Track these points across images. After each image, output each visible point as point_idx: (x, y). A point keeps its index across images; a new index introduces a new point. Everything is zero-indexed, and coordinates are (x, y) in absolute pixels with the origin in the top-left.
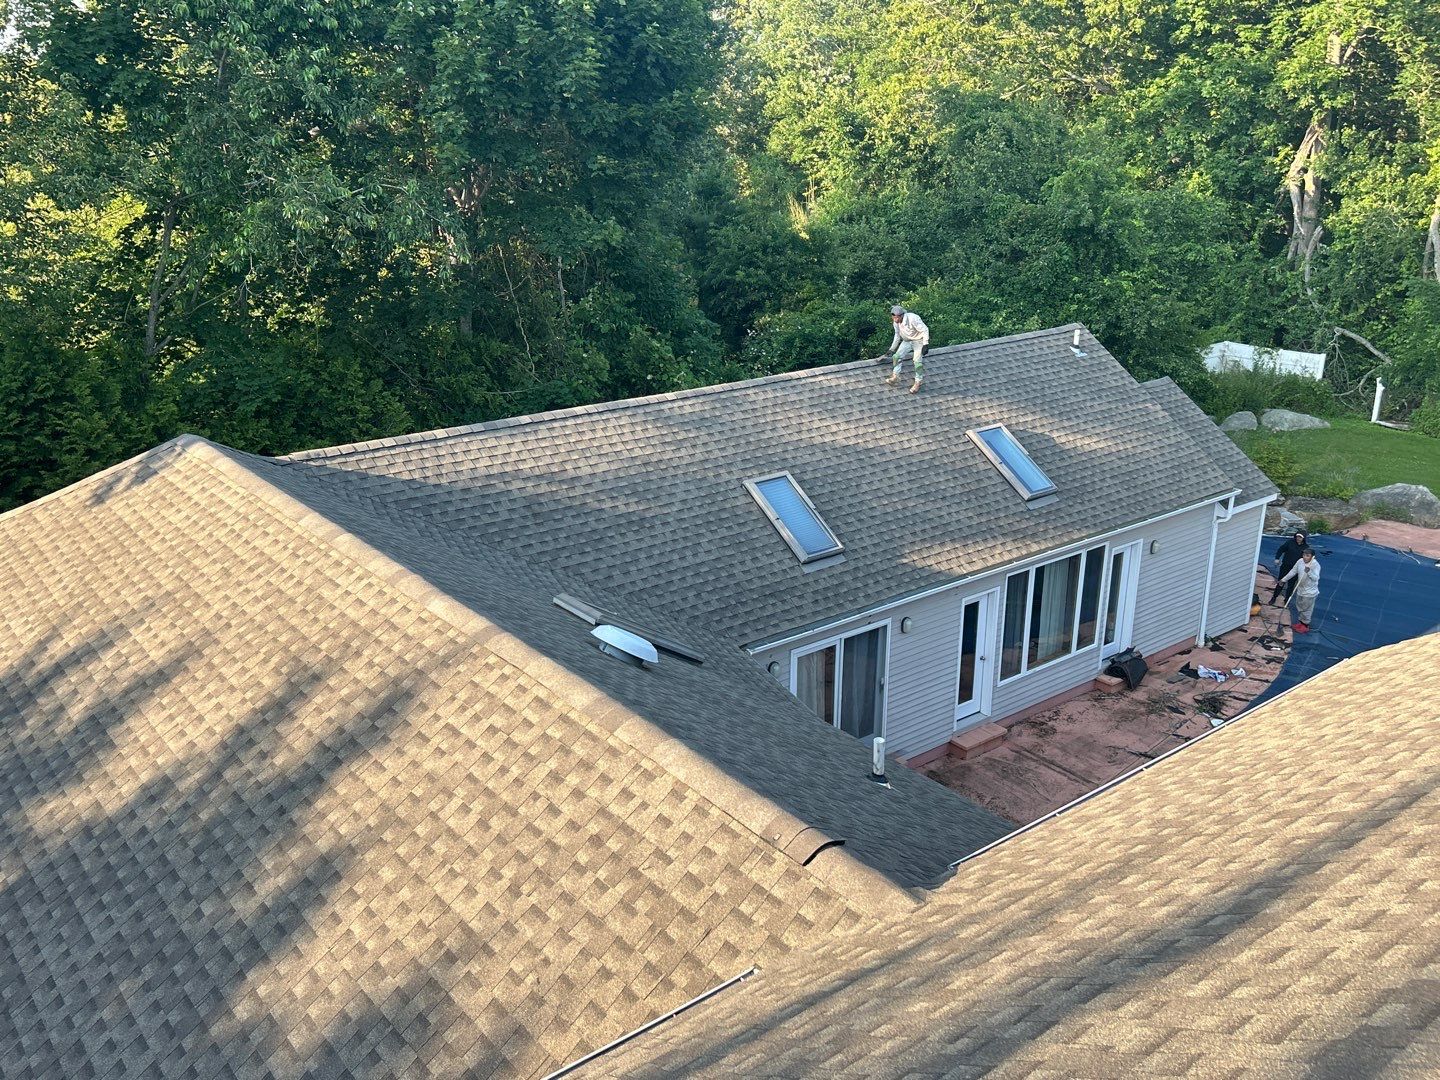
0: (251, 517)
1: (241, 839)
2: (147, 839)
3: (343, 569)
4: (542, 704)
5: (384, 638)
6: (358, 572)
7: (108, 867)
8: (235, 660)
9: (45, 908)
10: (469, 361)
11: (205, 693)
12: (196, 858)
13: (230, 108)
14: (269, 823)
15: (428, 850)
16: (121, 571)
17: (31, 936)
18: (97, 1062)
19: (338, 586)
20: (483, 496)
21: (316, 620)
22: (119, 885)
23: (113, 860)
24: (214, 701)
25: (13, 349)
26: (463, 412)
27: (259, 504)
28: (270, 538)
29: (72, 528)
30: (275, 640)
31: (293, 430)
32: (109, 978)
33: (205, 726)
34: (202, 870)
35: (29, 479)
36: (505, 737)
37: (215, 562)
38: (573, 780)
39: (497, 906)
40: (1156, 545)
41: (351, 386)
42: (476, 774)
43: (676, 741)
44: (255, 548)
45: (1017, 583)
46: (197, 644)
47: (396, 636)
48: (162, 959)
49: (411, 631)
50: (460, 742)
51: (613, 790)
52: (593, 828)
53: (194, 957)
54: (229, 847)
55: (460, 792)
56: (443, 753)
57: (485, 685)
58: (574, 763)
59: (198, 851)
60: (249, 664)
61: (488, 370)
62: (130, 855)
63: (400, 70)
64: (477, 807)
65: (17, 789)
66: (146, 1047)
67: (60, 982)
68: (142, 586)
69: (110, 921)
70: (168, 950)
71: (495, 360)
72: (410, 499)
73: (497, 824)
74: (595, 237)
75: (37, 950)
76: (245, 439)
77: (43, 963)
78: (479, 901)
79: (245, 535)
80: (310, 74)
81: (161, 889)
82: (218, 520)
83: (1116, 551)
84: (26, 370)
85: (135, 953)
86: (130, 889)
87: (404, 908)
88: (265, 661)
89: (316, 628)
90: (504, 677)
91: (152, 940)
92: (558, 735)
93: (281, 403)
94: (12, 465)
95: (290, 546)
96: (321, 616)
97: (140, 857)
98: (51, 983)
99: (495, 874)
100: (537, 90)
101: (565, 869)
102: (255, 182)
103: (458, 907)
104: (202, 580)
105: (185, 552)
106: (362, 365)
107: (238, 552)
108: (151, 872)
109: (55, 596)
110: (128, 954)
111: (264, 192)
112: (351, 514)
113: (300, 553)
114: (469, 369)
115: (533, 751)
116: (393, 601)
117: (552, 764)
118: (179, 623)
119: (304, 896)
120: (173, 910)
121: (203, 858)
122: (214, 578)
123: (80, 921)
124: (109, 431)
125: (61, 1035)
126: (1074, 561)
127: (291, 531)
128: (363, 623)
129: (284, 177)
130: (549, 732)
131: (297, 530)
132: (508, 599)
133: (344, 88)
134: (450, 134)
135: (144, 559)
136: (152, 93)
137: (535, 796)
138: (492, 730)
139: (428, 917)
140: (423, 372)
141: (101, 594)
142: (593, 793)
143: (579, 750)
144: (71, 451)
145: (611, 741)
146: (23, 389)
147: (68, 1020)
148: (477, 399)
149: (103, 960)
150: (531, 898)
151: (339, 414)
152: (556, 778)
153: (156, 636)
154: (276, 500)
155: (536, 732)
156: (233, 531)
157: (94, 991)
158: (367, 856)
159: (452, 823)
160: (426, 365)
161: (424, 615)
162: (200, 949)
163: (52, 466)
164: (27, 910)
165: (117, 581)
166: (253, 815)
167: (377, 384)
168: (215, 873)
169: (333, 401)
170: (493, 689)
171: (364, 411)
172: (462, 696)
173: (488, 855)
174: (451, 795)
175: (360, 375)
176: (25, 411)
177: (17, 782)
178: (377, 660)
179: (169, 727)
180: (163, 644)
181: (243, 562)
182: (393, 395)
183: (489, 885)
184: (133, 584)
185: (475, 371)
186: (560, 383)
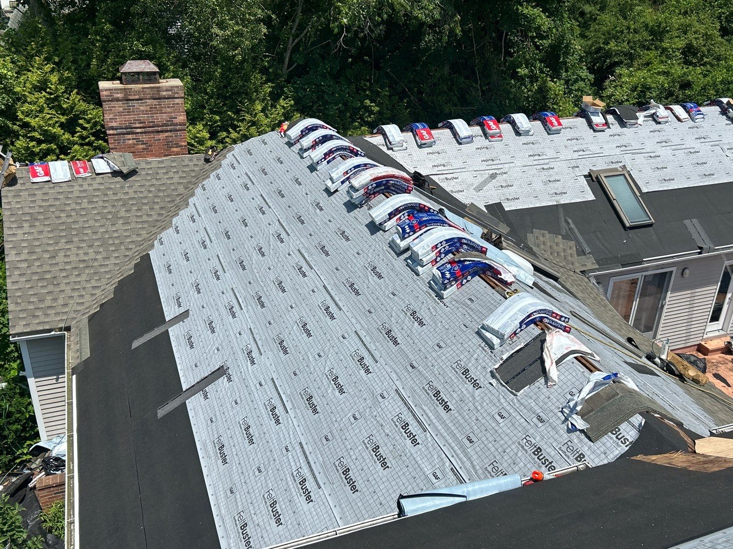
10: (445, 89)
61: (455, 95)
114: (444, 93)
160: (421, 89)
185: (448, 95)
186: (494, 105)
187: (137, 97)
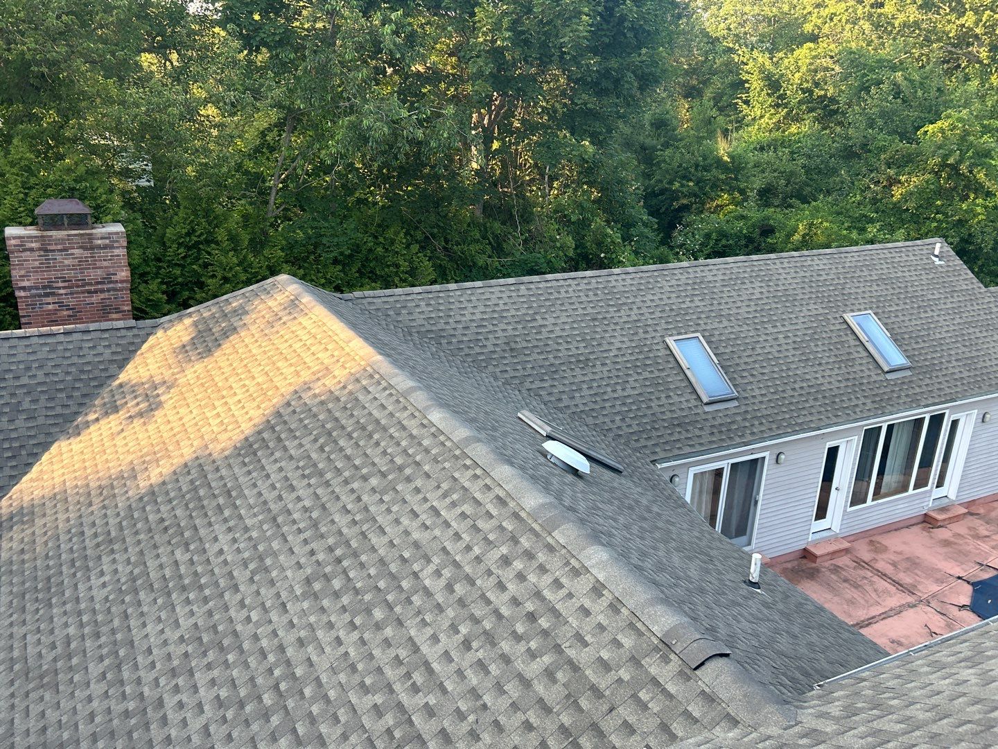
0: (318, 337)
1: (283, 569)
2: (222, 558)
3: (375, 381)
4: (501, 502)
5: (396, 435)
6: (384, 384)
7: (196, 574)
8: (295, 437)
9: (153, 595)
10: (478, 236)
11: (273, 458)
12: (252, 578)
13: (335, 51)
14: (303, 561)
15: (409, 601)
16: (231, 365)
17: (142, 614)
18: (171, 715)
19: (369, 392)
20: (477, 333)
21: (352, 415)
22: (201, 588)
23: (199, 569)
24: (278, 465)
25: (185, 208)
26: (471, 271)
27: (325, 328)
28: (329, 353)
29: (205, 331)
30: (323, 426)
31: (357, 275)
32: (186, 655)
33: (270, 482)
34: (255, 587)
35: (187, 293)
36: (472, 523)
37: (291, 365)
38: (518, 565)
39: (452, 654)
40: (988, 416)
41: (397, 247)
42: (449, 548)
43: (600, 548)
44: (318, 359)
45: (871, 436)
46: (273, 422)
47: (404, 434)
48: (222, 649)
49: (415, 432)
50: (439, 521)
51: (547, 579)
52: (530, 606)
53: (242, 651)
54: (274, 574)
55: (436, 560)
56: (427, 528)
57: (462, 480)
58: (520, 551)
59: (253, 573)
60: (304, 441)
61: (490, 243)
62: (210, 568)
63: (449, 28)
64: (447, 573)
65: (148, 508)
66: (203, 711)
67: (155, 651)
68: (242, 376)
69: (192, 613)
70: (226, 642)
71: (496, 236)
72: (428, 331)
73: (459, 589)
74: (574, 153)
75: (144, 625)
76: (326, 278)
77: (147, 636)
78: (440, 649)
79: (313, 349)
80: (388, 29)
81: (227, 596)
82: (297, 336)
83: (954, 417)
84: (192, 221)
85: (205, 640)
86: (207, 592)
87: (387, 643)
88: (316, 440)
89: (351, 421)
90: (476, 477)
91: (216, 632)
92: (510, 528)
93: (350, 256)
94: (177, 284)
95: (342, 360)
96: (355, 413)
97: (216, 571)
98: (149, 651)
99: (454, 628)
100: (544, 45)
101: (505, 635)
102: (347, 104)
103: (425, 649)
104: (280, 377)
105: (273, 356)
106: (406, 234)
107: (307, 360)
108: (222, 583)
109: (189, 377)
110: (200, 639)
111: (352, 110)
112: (386, 339)
113: (347, 365)
114: (477, 241)
115: (491, 537)
116: (405, 408)
117: (504, 550)
118: (263, 406)
119: (319, 620)
120: (232, 613)
121: (256, 578)
122: (289, 377)
123: (173, 609)
124: (238, 265)
125: (151, 690)
126: (919, 422)
127: (343, 349)
128: (383, 422)
129: (365, 101)
130: (504, 524)
131: (347, 350)
132: (486, 413)
133: (411, 39)
134: (480, 74)
135: (246, 358)
136: (286, 39)
137: (489, 573)
138: (463, 515)
139: (403, 653)
140: (447, 241)
141: (217, 379)
142: (532, 578)
143: (525, 542)
144: (213, 276)
145: (549, 539)
146: (188, 234)
147: (156, 679)
148: (481, 263)
149: (184, 641)
150: (478, 654)
151: (388, 266)
152: (506, 561)
153: (247, 413)
154: (336, 326)
155: (494, 522)
156: (305, 345)
157: (176, 663)
158: (365, 597)
159: (427, 582)
160: (449, 237)
161: (425, 422)
162: (246, 646)
163: (201, 285)
164: (142, 595)
165: (227, 370)
166: (293, 553)
167: (415, 248)
168: (263, 591)
169: (385, 257)
170: (467, 484)
171: (404, 266)
172: (445, 486)
173: (450, 613)
174: (429, 561)
175: (404, 241)
176: (189, 248)
177: (148, 503)
178: (389, 451)
179: (247, 479)
180: (251, 419)
181: (309, 368)
182: (425, 256)
183: (449, 637)
184: (237, 374)
185: (482, 244)
186: (539, 255)
187: (59, 247)
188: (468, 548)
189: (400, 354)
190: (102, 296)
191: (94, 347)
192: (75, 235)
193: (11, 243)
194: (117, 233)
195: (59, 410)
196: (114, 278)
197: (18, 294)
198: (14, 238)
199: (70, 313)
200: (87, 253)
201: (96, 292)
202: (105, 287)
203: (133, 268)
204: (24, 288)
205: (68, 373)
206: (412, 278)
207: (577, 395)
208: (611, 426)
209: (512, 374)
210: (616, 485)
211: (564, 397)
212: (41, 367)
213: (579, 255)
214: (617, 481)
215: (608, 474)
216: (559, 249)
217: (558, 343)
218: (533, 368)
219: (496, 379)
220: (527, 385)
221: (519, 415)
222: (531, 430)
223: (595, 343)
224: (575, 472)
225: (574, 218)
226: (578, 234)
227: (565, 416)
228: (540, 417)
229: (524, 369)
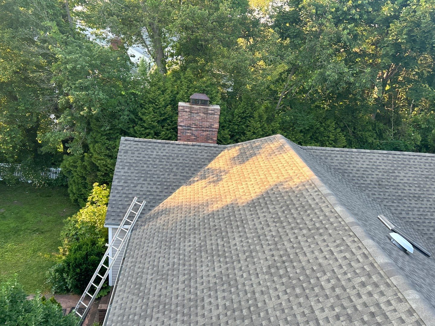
0: (290, 163)
1: (259, 259)
2: (235, 247)
3: (312, 187)
4: (365, 256)
5: (318, 213)
6: (316, 189)
7: (224, 251)
8: (273, 204)
9: (207, 255)
10: (371, 128)
11: (262, 211)
12: (246, 259)
14: (268, 258)
15: (313, 289)
16: (251, 168)
17: (202, 261)
18: (206, 306)
19: (308, 192)
20: (363, 174)
21: (299, 200)
22: (226, 257)
23: (226, 249)
24: (264, 214)
26: (364, 144)
27: (293, 160)
28: (293, 171)
29: (243, 153)
30: (286, 202)
31: (310, 138)
32: (215, 283)
33: (259, 220)
34: (247, 263)
35: (238, 136)
36: (349, 262)
37: (276, 173)
38: (369, 288)
39: (330, 319)
41: (331, 129)
42: (335, 271)
43: (416, 292)
44: (288, 173)
46: (264, 196)
47: (322, 214)
48: (230, 285)
49: (327, 214)
50: (333, 257)
51: (384, 299)
52: (372, 309)
53: (238, 289)
54: (256, 260)
55: (328, 274)
56: (326, 259)
57: (347, 241)
58: (371, 282)
59: (247, 257)
60: (276, 207)
61: (376, 133)
62: (230, 250)
63: (375, 33)
64: (333, 282)
65: (211, 219)
66: (218, 308)
67: (204, 278)
68: (255, 174)
69: (220, 267)
70: (232, 283)
71: (380, 130)
72: (339, 169)
73: (338, 291)
75: (202, 266)
76: (295, 138)
77: (202, 271)
78: (324, 315)
79: (286, 168)
80: (346, 32)
81: (235, 263)
82: (280, 161)
85: (224, 279)
86: (228, 260)
87: (300, 304)
88: (281, 207)
89: (298, 203)
90: (354, 241)
91: (229, 277)
92: (368, 270)
93: (308, 130)
94: (235, 132)
95: (298, 175)
96: (301, 199)
97: (233, 252)
98: (202, 277)
99: (332, 308)
101: (358, 319)
102: (320, 64)
103: (317, 313)
104: (271, 178)
105: (269, 168)
106: (335, 123)
107: (283, 172)
108: (234, 257)
109: (234, 170)
110: (222, 278)
112: (319, 169)
113: (300, 178)
114: (370, 131)
115: (358, 271)
116: (324, 202)
117: (363, 279)
118: (261, 188)
119: (272, 285)
120: (236, 271)
121: (248, 260)
122: (274, 178)
123: (214, 263)
125: (200, 293)
128: (313, 206)
129: (329, 63)
130: (365, 267)
131: (301, 170)
132: (362, 212)
133: (355, 37)
134: (386, 55)
135: (258, 167)
136: (299, 35)
137: (354, 288)
138: (345, 258)
139: (307, 312)
140: (355, 129)
141: (245, 173)
142: (376, 296)
143: (375, 278)
144: (250, 131)
145: (388, 280)
147: (203, 289)
148: (370, 141)
149: (215, 277)
150: (342, 323)
151: (325, 137)
152: (363, 284)
153: (254, 190)
154: (298, 160)
155: (360, 265)
156: (283, 166)
157: (211, 285)
158: (293, 281)
159: (323, 283)
160: (356, 127)
161: (333, 210)
162: (240, 287)
163: (244, 134)
164: (203, 254)
165: (249, 170)
166: (265, 253)
167: (339, 130)
168: (250, 266)
169: (324, 132)
170: (349, 244)
171: (332, 137)
172: (338, 242)
173: (332, 300)
174: (325, 274)
175: (334, 126)
176: (242, 118)
177: (211, 217)
178: (314, 219)
179: (250, 217)
180: (256, 193)
181: (283, 176)
182: (343, 134)
183: (329, 311)
184: (253, 173)
185: (372, 132)
186: (401, 142)
187: (196, 112)
188: (345, 273)
189: (325, 177)
190: (207, 133)
191: (201, 152)
192: (202, 108)
193: (180, 108)
194: (217, 109)
195: (185, 174)
196: (213, 126)
197: (179, 128)
198: (181, 106)
199: (195, 137)
200: (205, 116)
201: (205, 131)
202: (209, 129)
203: (220, 123)
204: (181, 126)
205: (191, 161)
206: (335, 143)
207: (411, 213)
208: (427, 232)
209: (378, 196)
210: (426, 262)
211: (403, 212)
212: (182, 156)
213: (423, 144)
214: (426, 260)
215: (422, 256)
216: (412, 140)
217: (404, 186)
218: (389, 195)
219: (369, 197)
220: (385, 203)
221: (379, 216)
222: (384, 225)
223: (425, 189)
224: (405, 251)
225: (423, 126)
226: (424, 134)
227: (402, 222)
228: (389, 220)
229: (384, 195)
